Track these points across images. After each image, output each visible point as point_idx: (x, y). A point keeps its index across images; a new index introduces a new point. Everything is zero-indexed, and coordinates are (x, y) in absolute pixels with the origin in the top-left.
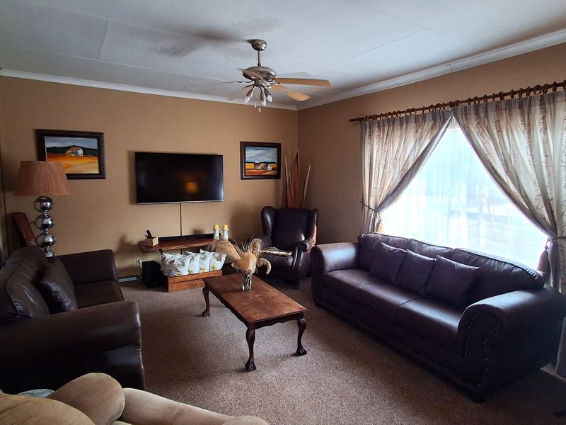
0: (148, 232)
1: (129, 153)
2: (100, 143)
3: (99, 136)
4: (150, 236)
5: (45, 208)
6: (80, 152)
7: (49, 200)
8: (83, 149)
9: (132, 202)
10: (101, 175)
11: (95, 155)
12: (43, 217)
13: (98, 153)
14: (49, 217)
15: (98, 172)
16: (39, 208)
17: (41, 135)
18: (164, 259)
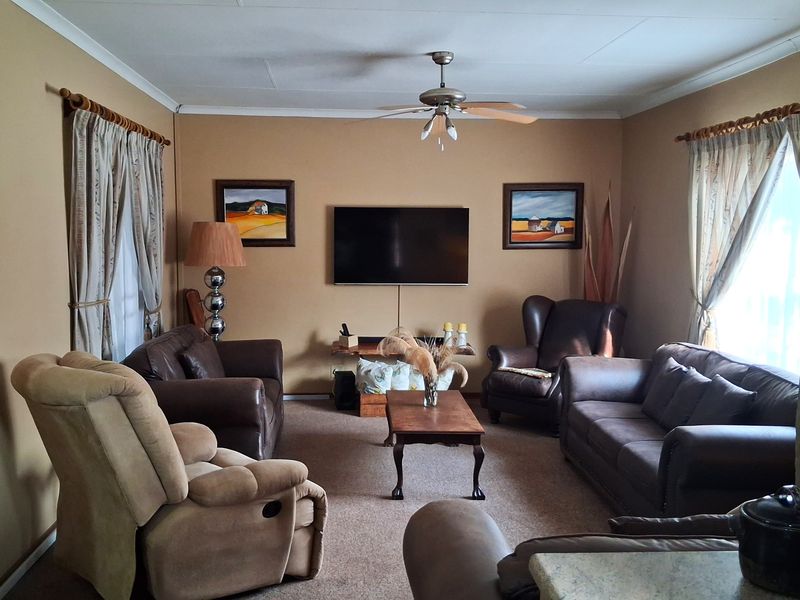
0: (344, 326)
1: (328, 208)
2: (290, 197)
3: (287, 186)
4: (346, 333)
5: (215, 284)
6: (265, 208)
7: (221, 273)
8: (269, 204)
9: (328, 282)
10: (289, 242)
11: (282, 213)
12: (213, 295)
13: (286, 210)
14: (220, 295)
15: (285, 237)
16: (209, 283)
17: (221, 186)
18: (359, 367)
